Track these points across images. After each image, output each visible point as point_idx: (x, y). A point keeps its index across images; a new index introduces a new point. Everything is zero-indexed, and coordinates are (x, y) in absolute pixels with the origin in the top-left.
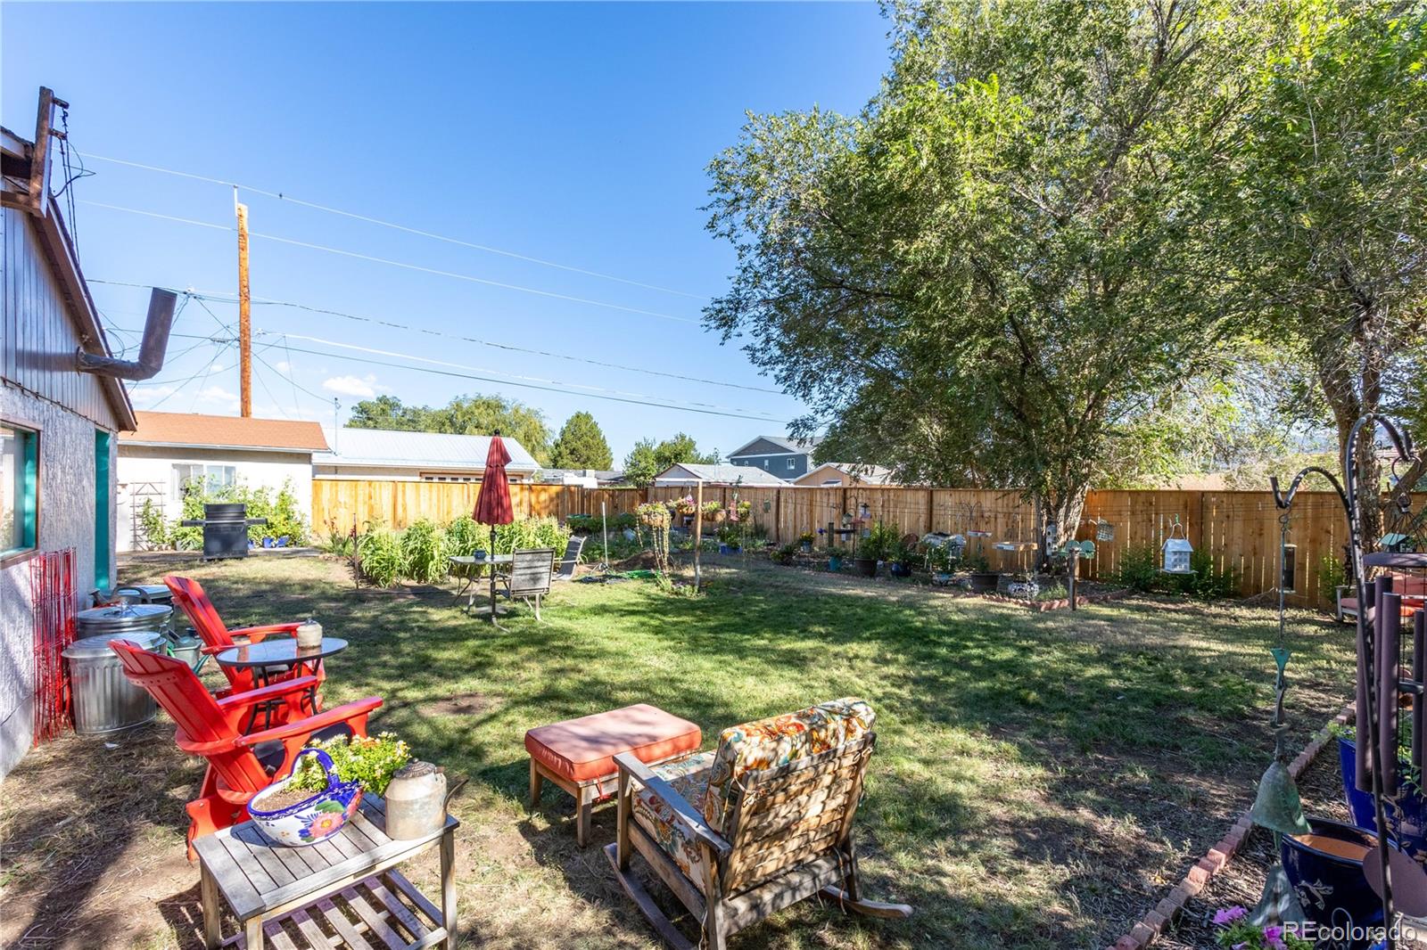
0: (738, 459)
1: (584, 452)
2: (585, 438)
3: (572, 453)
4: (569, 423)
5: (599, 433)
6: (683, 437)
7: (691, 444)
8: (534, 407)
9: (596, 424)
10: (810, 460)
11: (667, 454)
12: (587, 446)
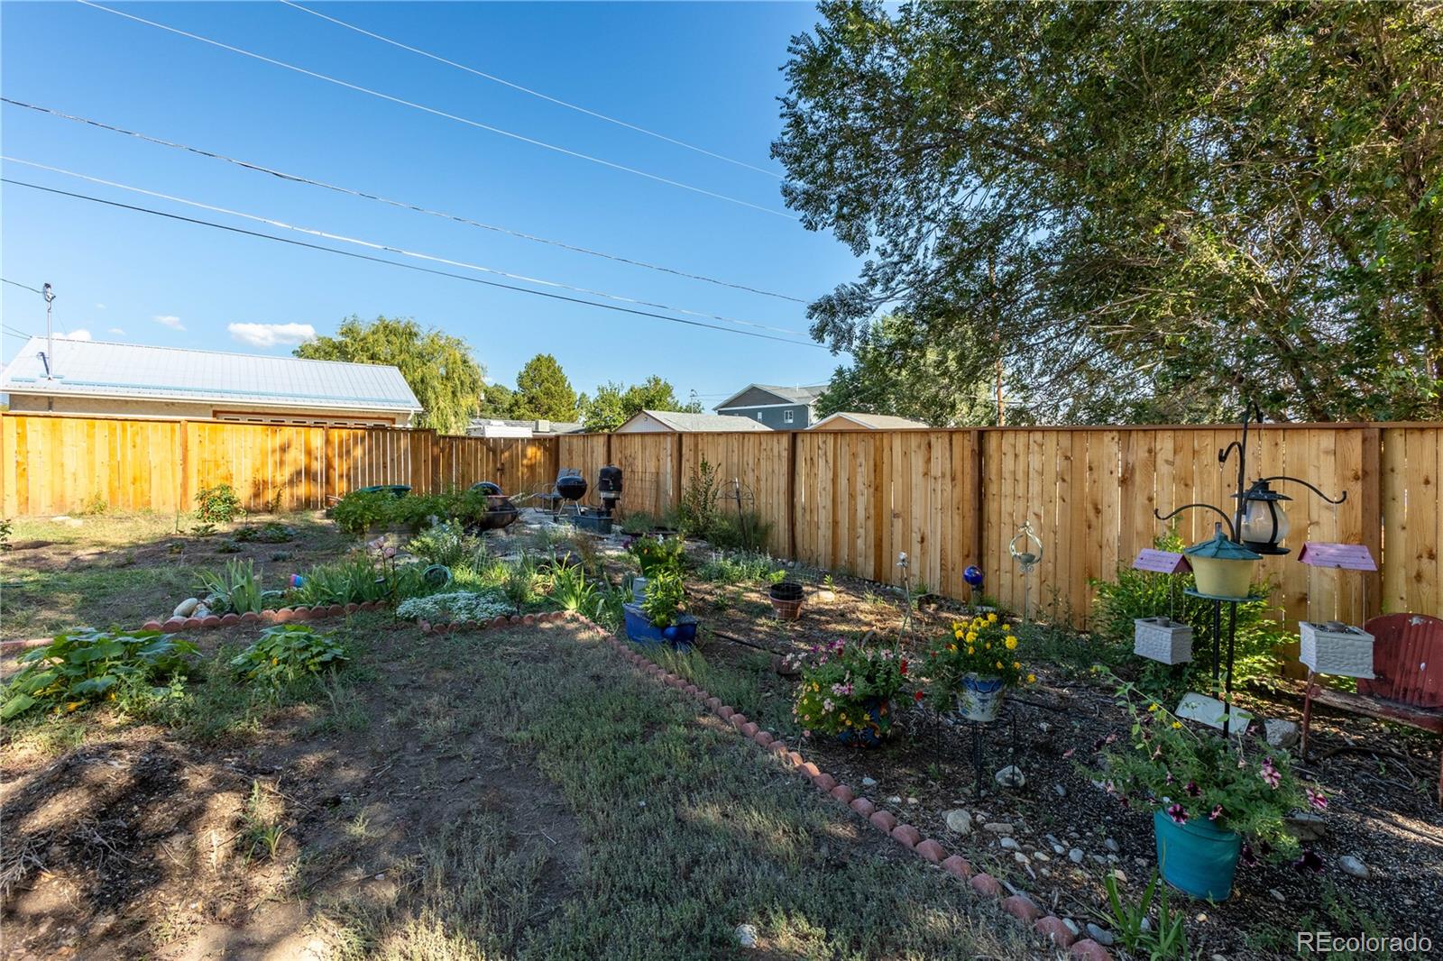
0: (725, 409)
1: (544, 400)
2: (546, 385)
3: (530, 402)
4: (529, 367)
5: (563, 380)
6: (657, 381)
7: (667, 390)
8: (454, 335)
9: (560, 369)
10: (812, 412)
11: (637, 401)
12: (548, 394)
